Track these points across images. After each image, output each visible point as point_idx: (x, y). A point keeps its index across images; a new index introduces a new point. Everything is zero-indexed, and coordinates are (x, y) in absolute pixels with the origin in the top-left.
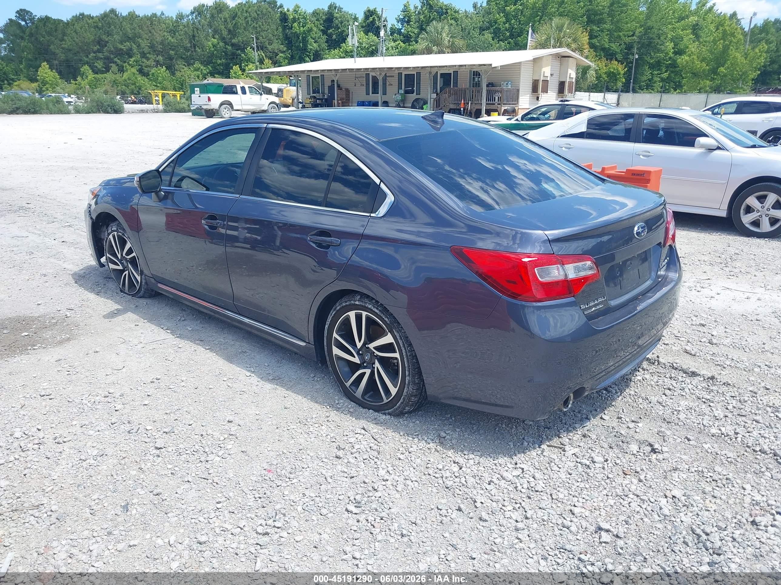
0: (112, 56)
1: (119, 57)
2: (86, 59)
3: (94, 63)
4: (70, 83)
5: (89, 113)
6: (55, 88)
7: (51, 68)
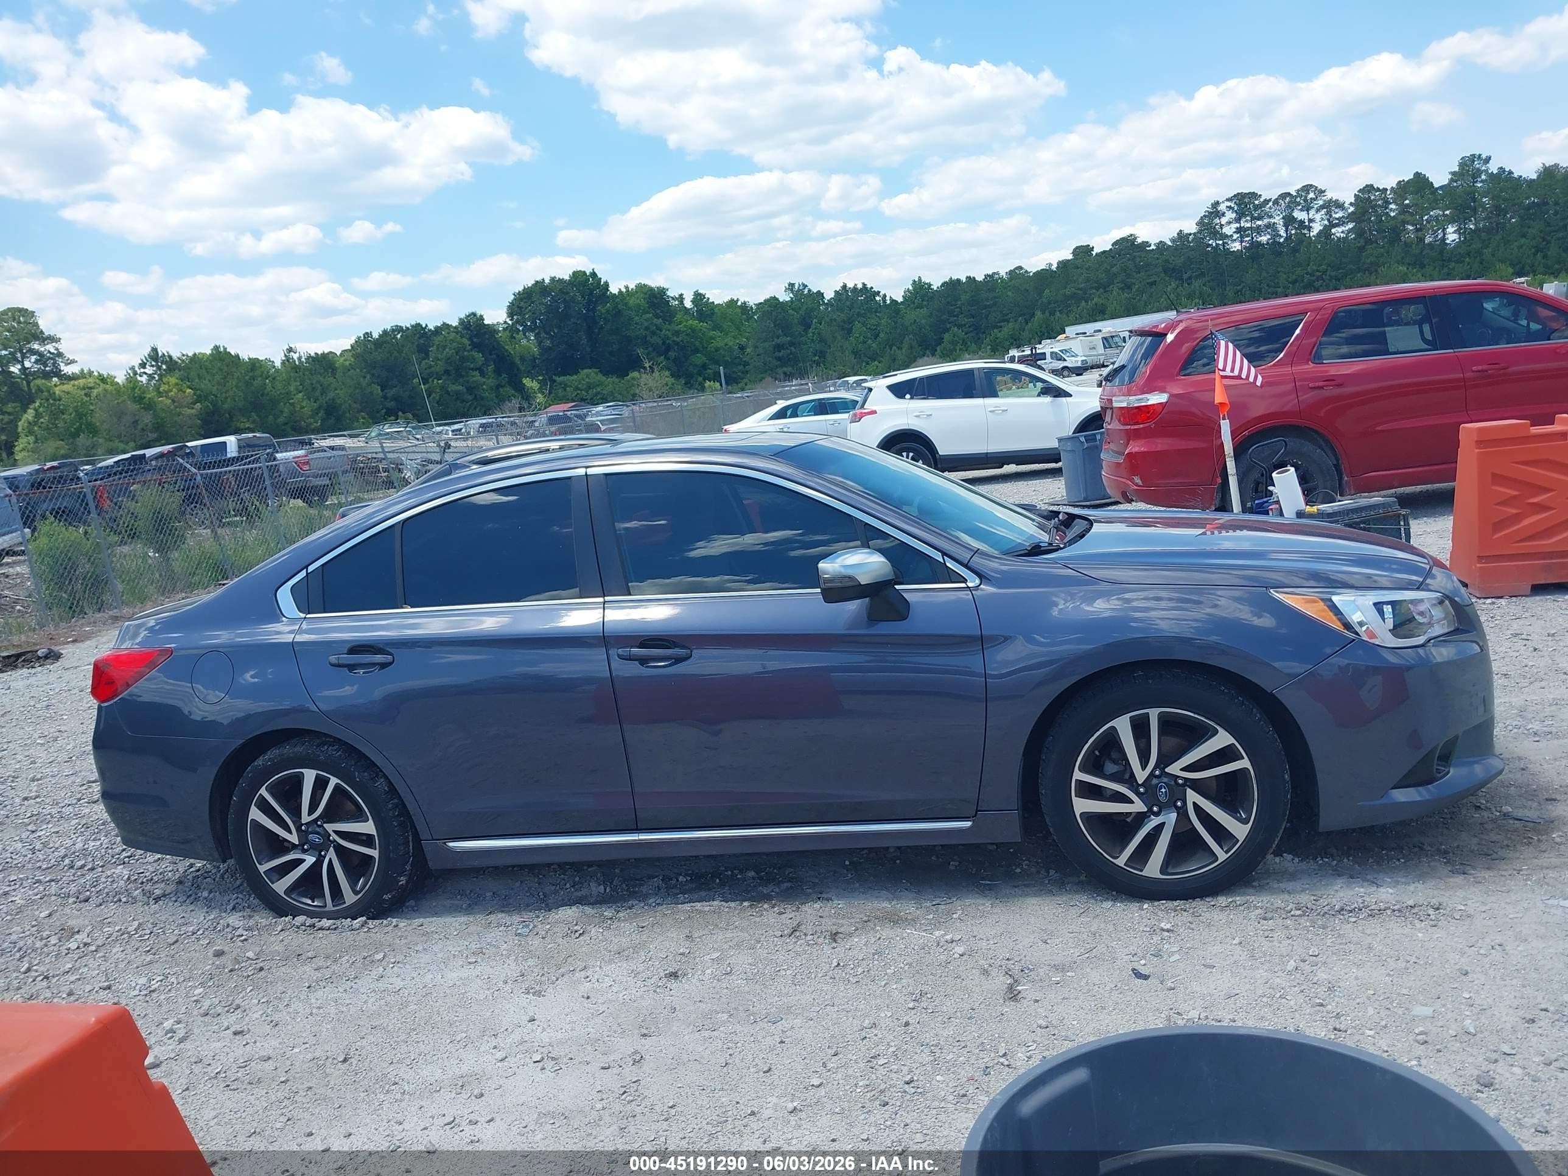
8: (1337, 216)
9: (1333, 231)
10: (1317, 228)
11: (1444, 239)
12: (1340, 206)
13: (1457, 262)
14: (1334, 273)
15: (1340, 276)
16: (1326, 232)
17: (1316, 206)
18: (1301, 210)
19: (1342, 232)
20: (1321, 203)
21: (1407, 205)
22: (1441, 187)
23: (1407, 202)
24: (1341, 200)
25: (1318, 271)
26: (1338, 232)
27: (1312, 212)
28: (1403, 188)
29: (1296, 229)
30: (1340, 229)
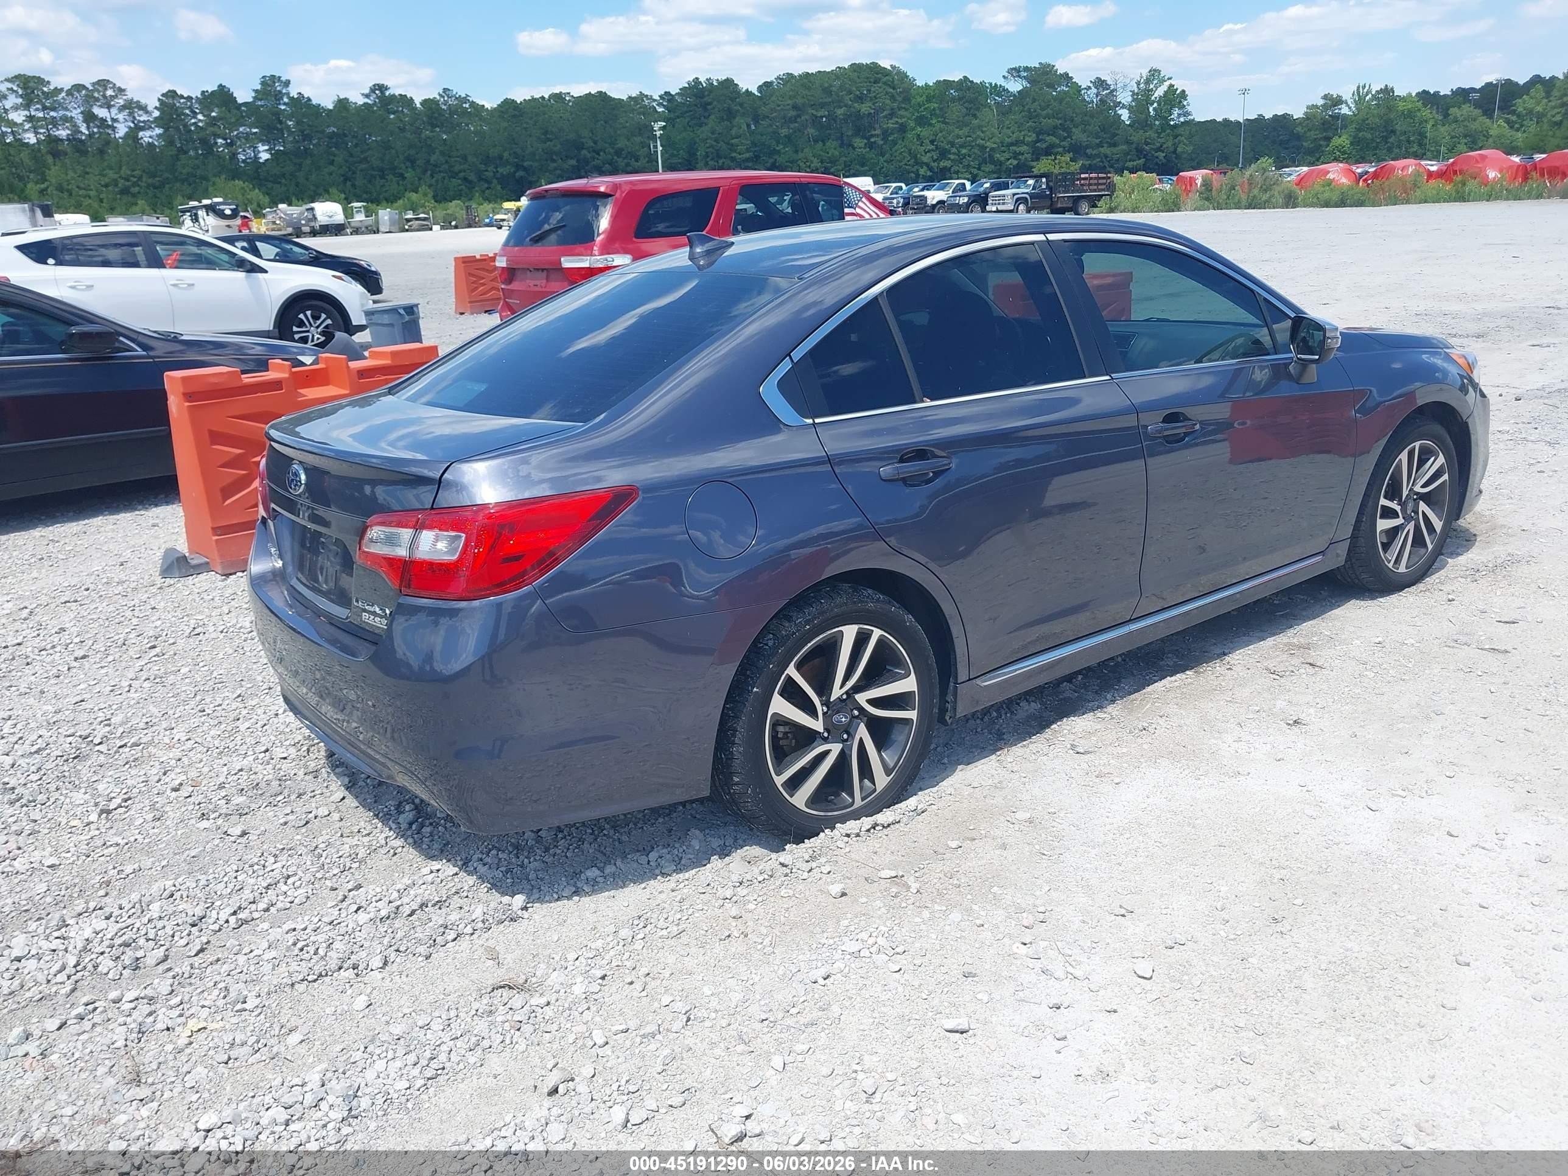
8: (142, 119)
9: (141, 134)
10: (122, 130)
11: (256, 158)
12: (144, 108)
13: (275, 182)
14: (150, 181)
15: (157, 184)
16: (133, 135)
17: (118, 105)
18: (101, 106)
19: (150, 137)
20: (122, 102)
21: (214, 117)
22: (245, 104)
23: (214, 114)
24: (143, 101)
25: (133, 176)
26: (146, 136)
27: (114, 111)
28: (209, 100)
29: (98, 127)
30: (148, 133)
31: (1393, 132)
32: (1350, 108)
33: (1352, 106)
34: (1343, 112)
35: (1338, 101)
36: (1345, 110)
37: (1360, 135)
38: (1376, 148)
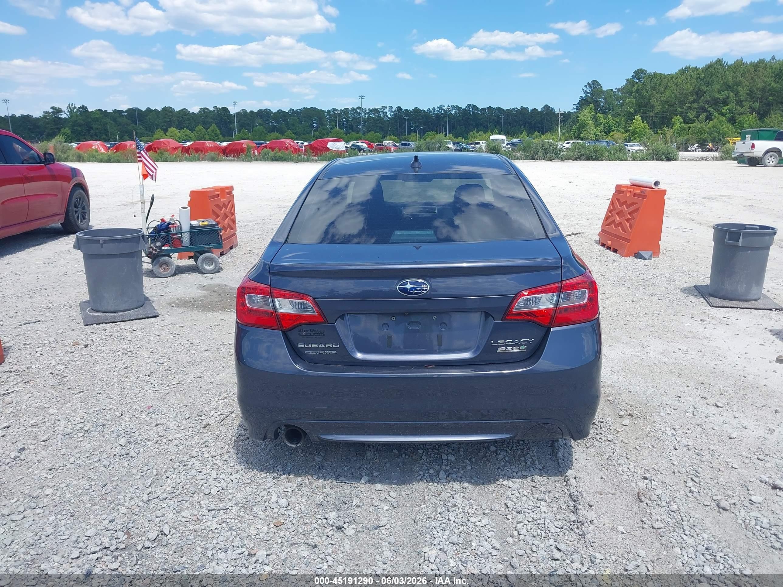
0: (707, 106)
1: (714, 106)
2: (680, 110)
3: (687, 113)
4: (657, 133)
5: (644, 160)
6: (642, 137)
7: (643, 119)
31: (92, 128)
32: (67, 114)
33: (68, 114)
34: (63, 117)
35: (59, 111)
36: (63, 116)
37: (75, 128)
38: (84, 135)
